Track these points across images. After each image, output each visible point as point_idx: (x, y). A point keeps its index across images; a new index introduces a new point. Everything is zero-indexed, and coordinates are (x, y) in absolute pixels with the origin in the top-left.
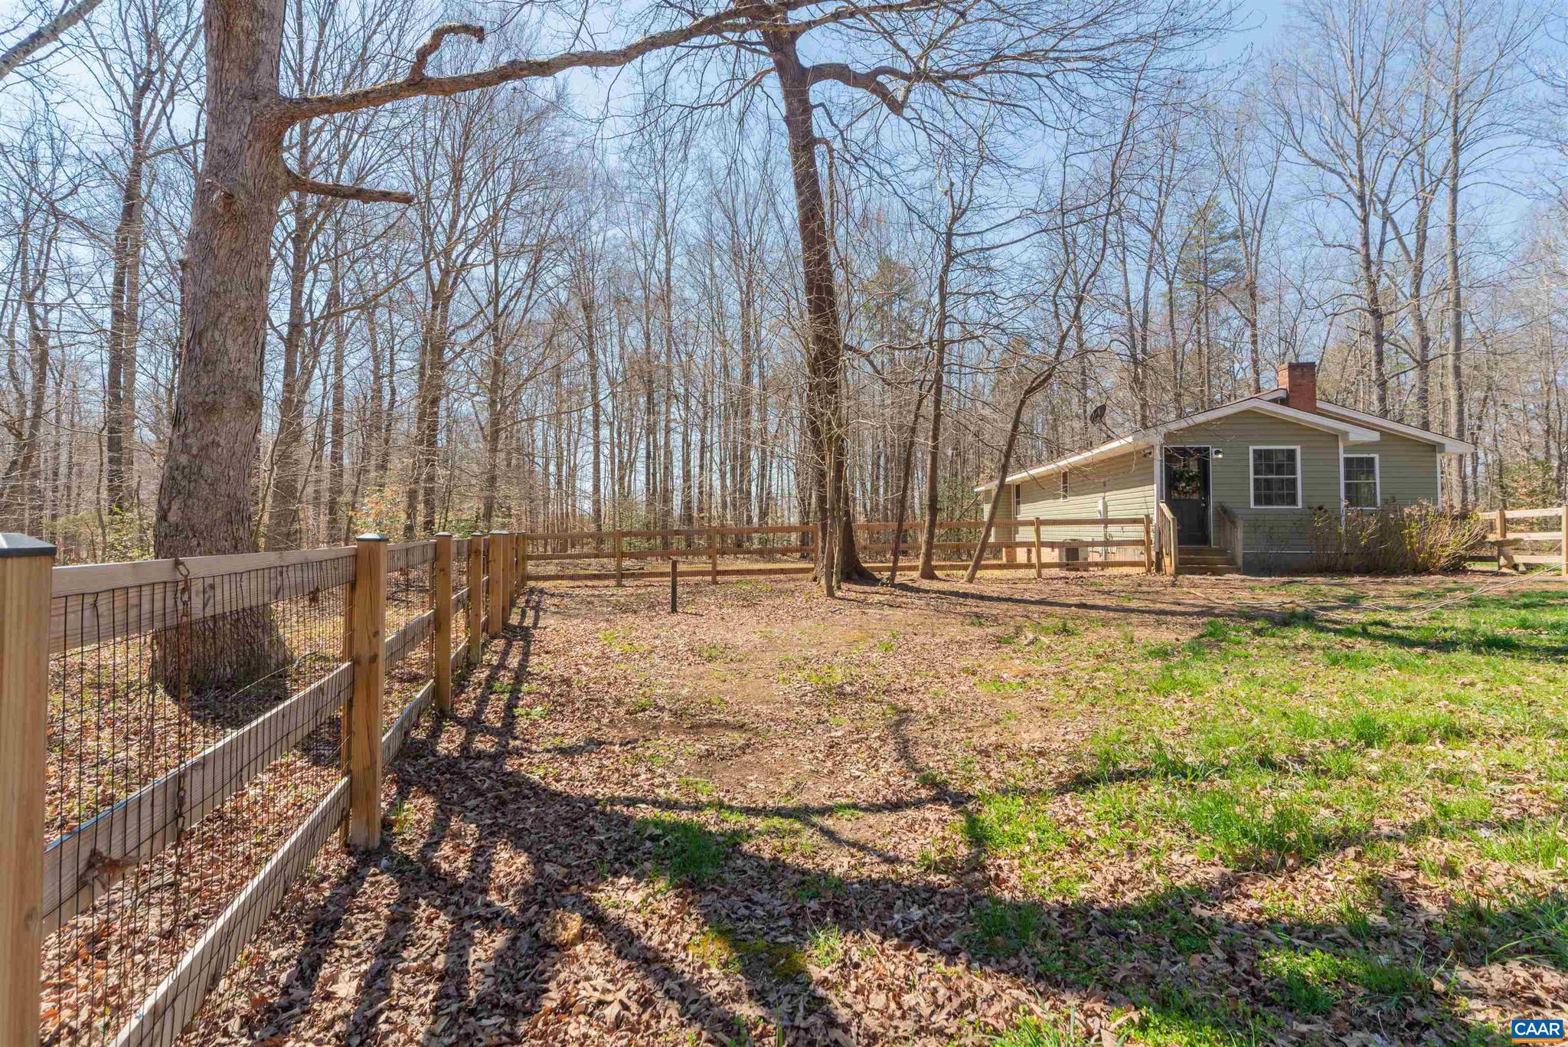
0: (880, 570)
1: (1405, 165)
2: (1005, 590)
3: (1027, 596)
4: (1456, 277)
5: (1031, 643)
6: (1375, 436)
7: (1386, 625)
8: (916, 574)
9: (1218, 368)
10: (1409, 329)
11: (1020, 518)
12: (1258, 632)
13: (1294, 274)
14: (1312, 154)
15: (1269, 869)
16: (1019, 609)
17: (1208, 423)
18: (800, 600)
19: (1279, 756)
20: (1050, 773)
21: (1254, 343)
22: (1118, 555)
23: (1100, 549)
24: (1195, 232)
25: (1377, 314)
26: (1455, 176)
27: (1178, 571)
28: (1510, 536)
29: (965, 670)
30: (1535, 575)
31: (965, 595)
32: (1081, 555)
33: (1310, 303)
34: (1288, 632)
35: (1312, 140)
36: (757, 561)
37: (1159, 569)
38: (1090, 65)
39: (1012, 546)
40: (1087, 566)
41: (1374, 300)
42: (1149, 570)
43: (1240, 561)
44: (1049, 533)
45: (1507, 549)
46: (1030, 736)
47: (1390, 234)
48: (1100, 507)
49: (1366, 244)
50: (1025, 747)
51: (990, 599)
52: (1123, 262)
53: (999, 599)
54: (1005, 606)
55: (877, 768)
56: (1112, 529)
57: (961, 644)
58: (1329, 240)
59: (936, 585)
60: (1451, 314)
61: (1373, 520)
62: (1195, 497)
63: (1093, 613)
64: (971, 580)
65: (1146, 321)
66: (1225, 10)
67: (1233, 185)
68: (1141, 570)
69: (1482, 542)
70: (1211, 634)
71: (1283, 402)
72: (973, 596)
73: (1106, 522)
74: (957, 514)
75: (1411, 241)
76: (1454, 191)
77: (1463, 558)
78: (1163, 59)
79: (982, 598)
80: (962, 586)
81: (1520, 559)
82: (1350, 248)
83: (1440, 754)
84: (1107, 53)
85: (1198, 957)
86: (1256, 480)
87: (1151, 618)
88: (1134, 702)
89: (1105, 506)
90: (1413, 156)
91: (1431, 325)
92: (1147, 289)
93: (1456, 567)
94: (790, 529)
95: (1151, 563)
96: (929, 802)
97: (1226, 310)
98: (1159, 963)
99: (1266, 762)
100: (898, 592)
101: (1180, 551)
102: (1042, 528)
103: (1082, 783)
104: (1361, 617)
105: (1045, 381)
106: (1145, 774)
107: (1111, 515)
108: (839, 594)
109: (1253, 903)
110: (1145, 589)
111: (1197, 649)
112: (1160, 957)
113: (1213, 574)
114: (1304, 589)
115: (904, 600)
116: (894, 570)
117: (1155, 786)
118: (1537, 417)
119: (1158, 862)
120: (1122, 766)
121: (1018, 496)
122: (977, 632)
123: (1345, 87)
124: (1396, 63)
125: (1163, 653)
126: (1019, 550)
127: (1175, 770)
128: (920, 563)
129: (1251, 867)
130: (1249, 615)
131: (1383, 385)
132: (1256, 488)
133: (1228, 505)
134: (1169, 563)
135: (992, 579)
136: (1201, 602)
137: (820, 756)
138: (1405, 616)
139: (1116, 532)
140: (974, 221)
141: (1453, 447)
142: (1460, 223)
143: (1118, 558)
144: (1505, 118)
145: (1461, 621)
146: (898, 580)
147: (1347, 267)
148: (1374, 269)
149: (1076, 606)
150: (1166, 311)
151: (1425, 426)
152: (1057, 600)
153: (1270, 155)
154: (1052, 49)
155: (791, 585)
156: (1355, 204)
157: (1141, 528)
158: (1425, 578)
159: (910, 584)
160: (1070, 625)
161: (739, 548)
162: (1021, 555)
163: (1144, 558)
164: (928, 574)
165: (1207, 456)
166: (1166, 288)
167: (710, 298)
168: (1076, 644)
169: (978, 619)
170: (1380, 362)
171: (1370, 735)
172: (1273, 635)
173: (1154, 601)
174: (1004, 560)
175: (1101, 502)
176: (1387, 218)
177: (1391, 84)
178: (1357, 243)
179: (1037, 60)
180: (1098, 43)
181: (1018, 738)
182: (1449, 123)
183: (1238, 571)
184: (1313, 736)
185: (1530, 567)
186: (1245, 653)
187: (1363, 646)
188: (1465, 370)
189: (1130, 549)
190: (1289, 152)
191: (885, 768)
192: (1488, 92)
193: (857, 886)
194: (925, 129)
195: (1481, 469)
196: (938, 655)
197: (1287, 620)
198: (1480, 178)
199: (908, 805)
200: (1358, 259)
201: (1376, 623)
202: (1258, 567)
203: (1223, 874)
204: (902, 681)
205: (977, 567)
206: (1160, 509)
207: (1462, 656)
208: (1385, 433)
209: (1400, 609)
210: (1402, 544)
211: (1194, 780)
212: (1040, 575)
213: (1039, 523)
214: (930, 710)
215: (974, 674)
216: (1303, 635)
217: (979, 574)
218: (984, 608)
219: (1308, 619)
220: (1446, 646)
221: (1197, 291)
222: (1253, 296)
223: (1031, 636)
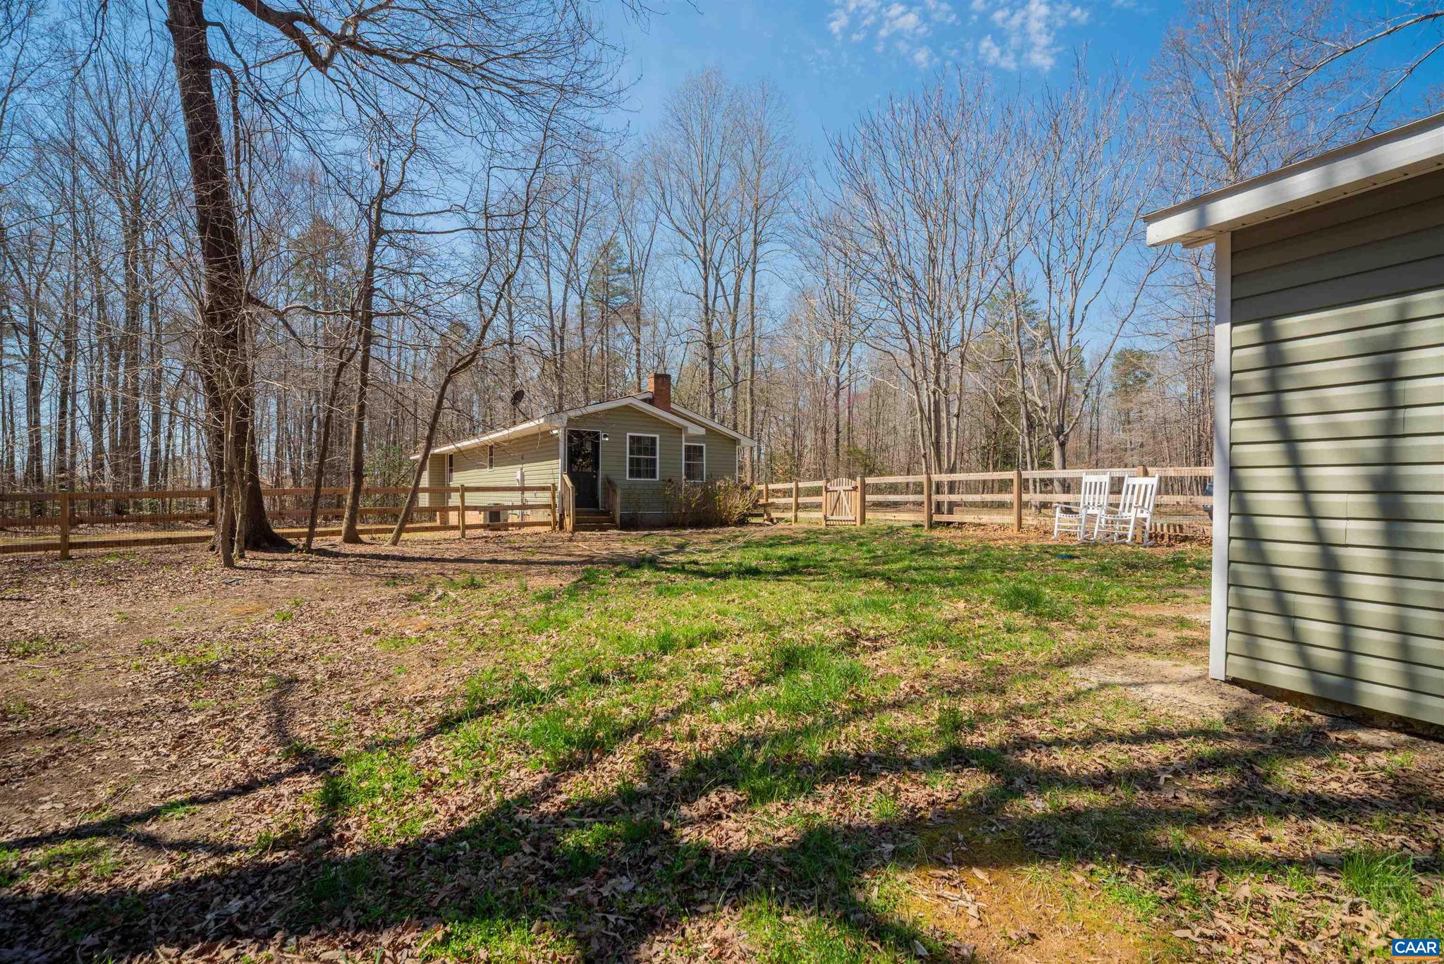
0: (298, 536)
1: (729, 246)
2: (427, 551)
3: (446, 556)
4: (753, 329)
5: (440, 598)
6: (702, 431)
7: (696, 563)
8: (339, 539)
9: (615, 372)
10: (728, 360)
11: (453, 484)
12: (618, 575)
13: (663, 307)
14: (677, 223)
15: (579, 766)
16: (436, 567)
17: (596, 413)
18: (188, 571)
19: (606, 672)
20: (422, 720)
21: (638, 355)
22: (532, 516)
23: (517, 512)
24: (601, 261)
25: (711, 347)
26: (755, 263)
27: (575, 529)
28: (770, 500)
29: (369, 631)
30: (781, 525)
31: (387, 557)
32: (502, 517)
33: (673, 332)
34: (637, 573)
35: (677, 212)
36: (146, 530)
37: (561, 527)
38: (512, 93)
39: (445, 510)
40: (506, 526)
41: (710, 337)
42: (554, 529)
43: (618, 521)
44: (471, 499)
45: (768, 509)
46: (414, 686)
47: (720, 293)
48: (519, 477)
49: (706, 296)
50: (406, 699)
51: (413, 559)
52: (548, 273)
53: (420, 559)
54: (423, 565)
55: (236, 750)
56: (528, 495)
57: (370, 605)
58: (686, 289)
59: (359, 549)
60: (749, 354)
61: (699, 489)
62: (589, 470)
63: (502, 567)
64: (395, 543)
65: (563, 325)
66: (616, 88)
67: (628, 231)
68: (548, 528)
69: (755, 506)
70: (586, 579)
71: (650, 401)
72: (394, 558)
73: (523, 489)
74: (393, 480)
75: (731, 299)
76: (754, 271)
77: (745, 515)
78: (571, 111)
79: (403, 559)
80: (386, 548)
81: (774, 515)
82: (698, 297)
83: (705, 653)
84: (526, 88)
85: (511, 857)
86: (631, 459)
87: (545, 569)
88: (513, 642)
89: (523, 475)
90: (733, 242)
91: (741, 360)
92: (565, 299)
93: (742, 522)
94: (199, 493)
95: (555, 523)
96: (288, 776)
97: (620, 327)
98: (476, 874)
99: (597, 679)
100: (314, 557)
101: (577, 513)
102: (466, 494)
103: (448, 723)
104: (682, 559)
105: (467, 364)
106: (503, 704)
107: (527, 484)
108: (242, 563)
109: (563, 797)
110: (548, 544)
111: (574, 592)
112: (478, 869)
113: (600, 530)
114: (656, 540)
115: (319, 565)
116: (310, 536)
117: (510, 714)
118: (789, 426)
119: (497, 782)
120: (489, 701)
121: (451, 465)
122: (392, 591)
123: (698, 181)
124: (726, 174)
125: (547, 598)
126: (451, 513)
127: (529, 698)
128: (343, 528)
129: (568, 766)
130: (613, 562)
131: (712, 396)
132: (631, 464)
133: (612, 477)
134: (568, 522)
135: (417, 541)
136: (587, 553)
137: (164, 751)
138: (708, 556)
139: (530, 497)
140: (405, 203)
141: (746, 442)
142: (757, 294)
143: (531, 519)
144: (779, 232)
145: (736, 558)
146: (314, 545)
147: (695, 309)
148: (710, 314)
149: (490, 562)
150: (579, 320)
151: (735, 428)
152: (473, 557)
153: (652, 216)
154: (480, 66)
155: (180, 557)
156: (701, 267)
157: (548, 494)
158: (726, 529)
159: (330, 548)
160: (478, 579)
161: (120, 514)
162: (453, 518)
163: (550, 519)
164: (352, 537)
165: (598, 438)
166: (579, 302)
167: (73, 211)
168: (482, 595)
169: (394, 579)
170: (711, 380)
171: (667, 645)
172: (627, 576)
173: (552, 554)
174: (438, 523)
175: (519, 473)
176: (718, 280)
177: (723, 187)
178: (702, 295)
179: (466, 71)
180: (520, 77)
181: (403, 691)
182: (752, 225)
183: (616, 527)
184: (633, 652)
185: (779, 519)
186: (605, 591)
187: (680, 578)
188: (756, 392)
189: (541, 511)
190: (663, 217)
191: (246, 747)
192: (772, 212)
193: (166, 896)
194: (354, 97)
195: (762, 457)
196: (343, 619)
197: (637, 563)
198: (767, 267)
199: (261, 784)
200: (702, 305)
201: (690, 563)
202: (629, 524)
203: (546, 778)
204: (296, 650)
205: (400, 531)
206: (563, 479)
207: (731, 582)
208: (710, 431)
209: (707, 551)
210: (715, 507)
211: (542, 703)
212: (463, 536)
213: (464, 489)
214: (318, 677)
215: (377, 633)
216: (646, 574)
217: (404, 536)
218: (404, 568)
219: (653, 563)
220: (724, 575)
221: (602, 308)
222: (638, 319)
223: (440, 592)
